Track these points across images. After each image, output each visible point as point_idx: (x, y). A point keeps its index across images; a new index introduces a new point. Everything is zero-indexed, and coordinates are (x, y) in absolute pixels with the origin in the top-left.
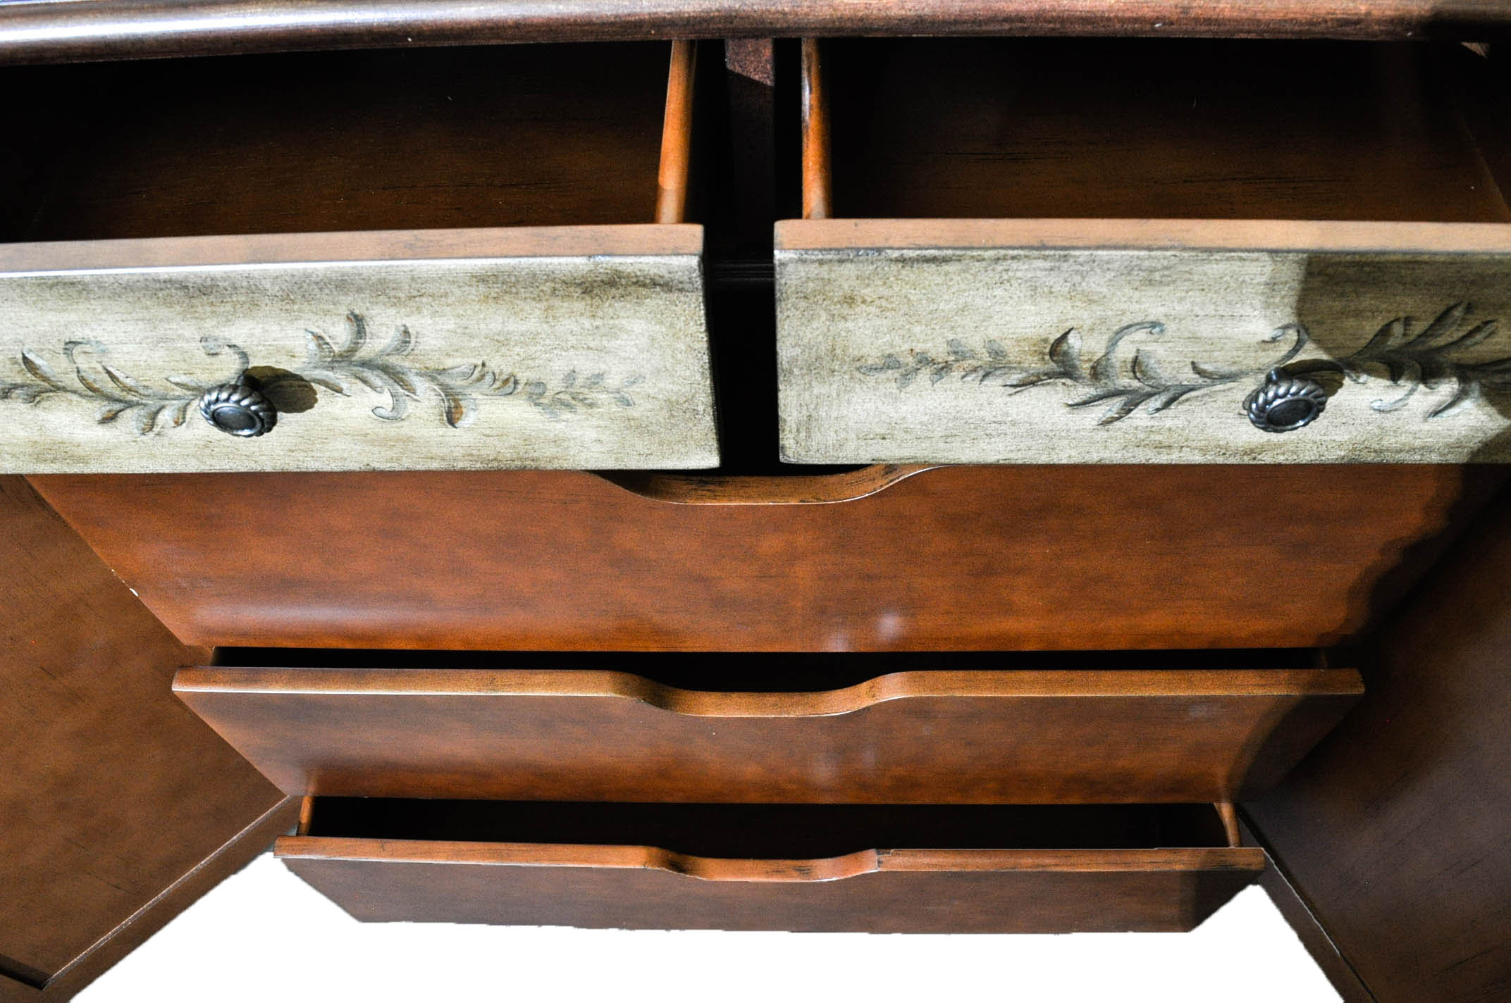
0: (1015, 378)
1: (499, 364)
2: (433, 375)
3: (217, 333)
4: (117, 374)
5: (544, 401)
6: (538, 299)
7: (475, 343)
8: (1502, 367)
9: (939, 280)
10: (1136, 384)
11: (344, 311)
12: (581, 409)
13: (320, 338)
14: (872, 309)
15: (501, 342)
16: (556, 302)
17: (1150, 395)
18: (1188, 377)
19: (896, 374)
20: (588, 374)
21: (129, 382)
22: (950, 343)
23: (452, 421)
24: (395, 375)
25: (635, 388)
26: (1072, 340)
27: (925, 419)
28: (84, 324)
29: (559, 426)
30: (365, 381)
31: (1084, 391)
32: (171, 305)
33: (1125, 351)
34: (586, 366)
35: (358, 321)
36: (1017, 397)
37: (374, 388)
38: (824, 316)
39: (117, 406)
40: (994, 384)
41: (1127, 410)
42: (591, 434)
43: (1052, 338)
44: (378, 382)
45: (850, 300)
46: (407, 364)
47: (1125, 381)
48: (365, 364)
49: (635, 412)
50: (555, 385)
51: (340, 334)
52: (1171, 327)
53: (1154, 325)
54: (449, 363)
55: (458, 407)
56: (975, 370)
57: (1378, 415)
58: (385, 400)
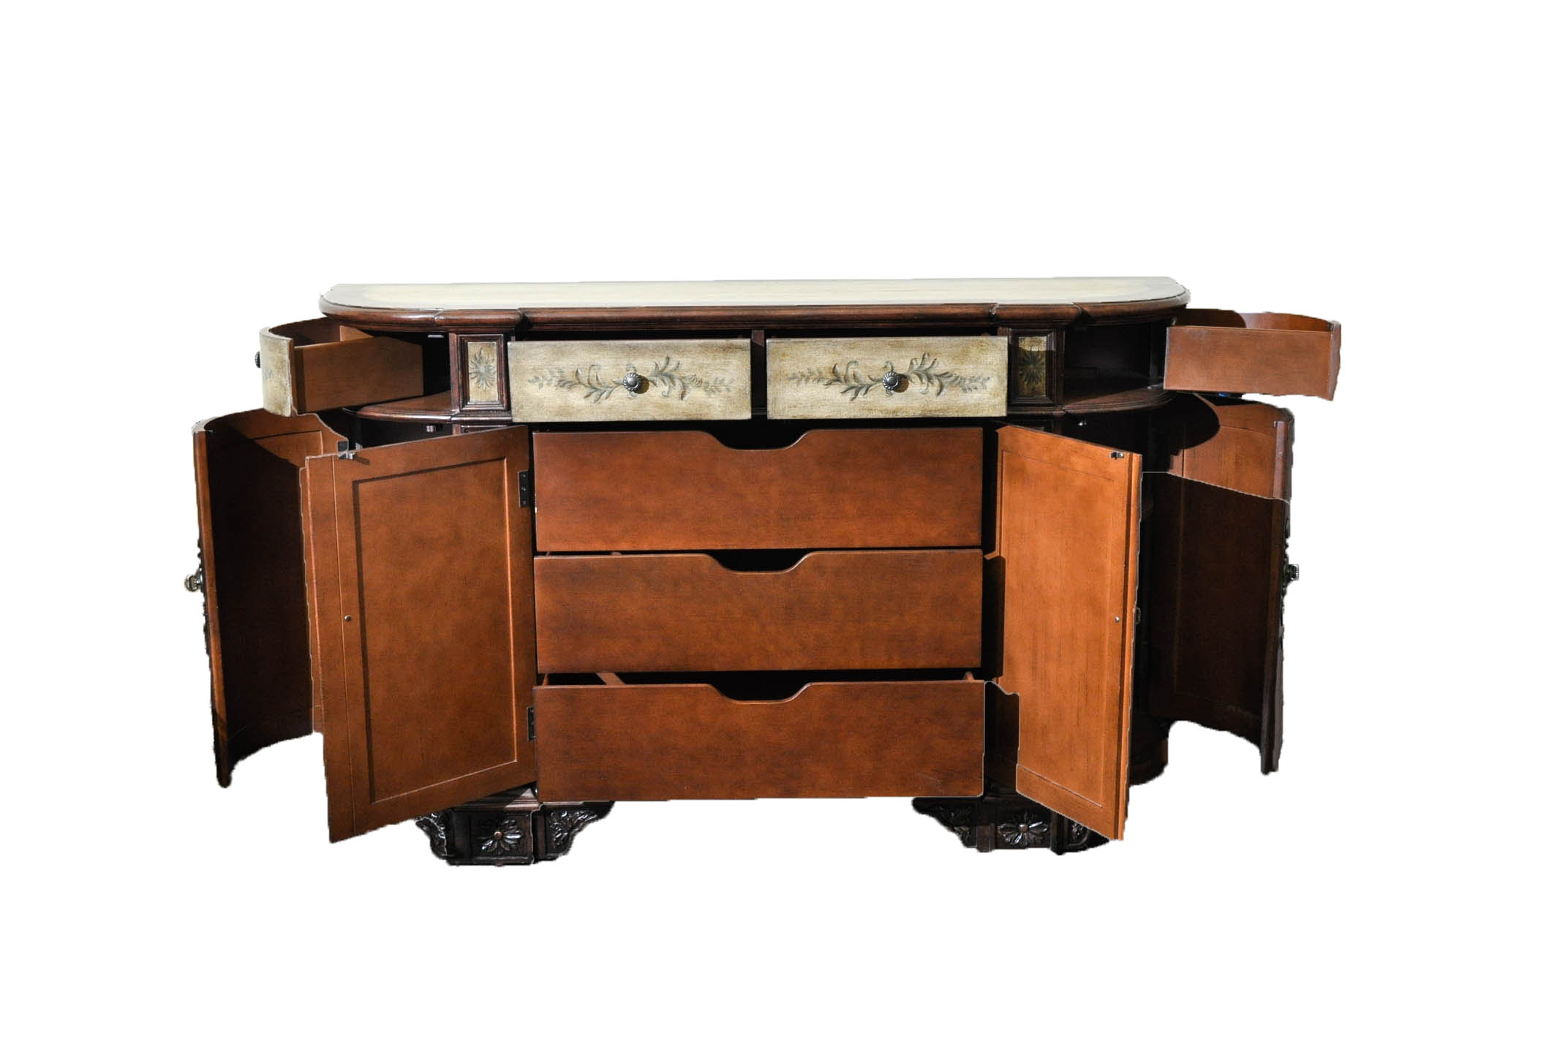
0: (826, 382)
1: (699, 376)
2: (681, 379)
3: (633, 363)
4: (599, 377)
5: (708, 389)
6: (712, 352)
7: (694, 367)
8: (947, 375)
9: (803, 348)
10: (856, 384)
11: (666, 356)
12: (717, 393)
13: (657, 365)
14: (788, 358)
15: (701, 367)
16: (716, 353)
17: (861, 388)
18: (869, 381)
19: (795, 381)
20: (721, 379)
21: (601, 381)
22: (808, 369)
23: (682, 398)
24: (671, 378)
25: (732, 385)
26: (837, 367)
27: (805, 398)
28: (599, 358)
29: (710, 400)
30: (663, 381)
31: (844, 387)
32: (623, 353)
33: (851, 372)
34: (720, 376)
35: (668, 359)
36: (828, 389)
37: (665, 384)
38: (778, 360)
39: (593, 390)
40: (821, 384)
41: (856, 394)
42: (717, 403)
43: (833, 367)
44: (667, 382)
45: (784, 355)
46: (676, 375)
47: (853, 383)
48: (666, 375)
49: (731, 394)
50: (711, 383)
51: (662, 363)
52: (860, 363)
53: (856, 362)
54: (687, 374)
55: (685, 392)
56: (815, 379)
57: (923, 396)
58: (666, 388)
